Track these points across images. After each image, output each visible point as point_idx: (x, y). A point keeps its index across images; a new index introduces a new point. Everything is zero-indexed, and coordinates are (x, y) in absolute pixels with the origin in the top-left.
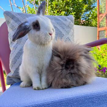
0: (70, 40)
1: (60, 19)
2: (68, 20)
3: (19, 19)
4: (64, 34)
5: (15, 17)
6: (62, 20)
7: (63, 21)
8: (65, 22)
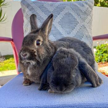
0: (85, 28)
1: (77, 4)
2: (85, 5)
3: (33, 8)
4: (79, 21)
5: (30, 5)
6: (78, 6)
7: (80, 7)
8: (81, 8)
